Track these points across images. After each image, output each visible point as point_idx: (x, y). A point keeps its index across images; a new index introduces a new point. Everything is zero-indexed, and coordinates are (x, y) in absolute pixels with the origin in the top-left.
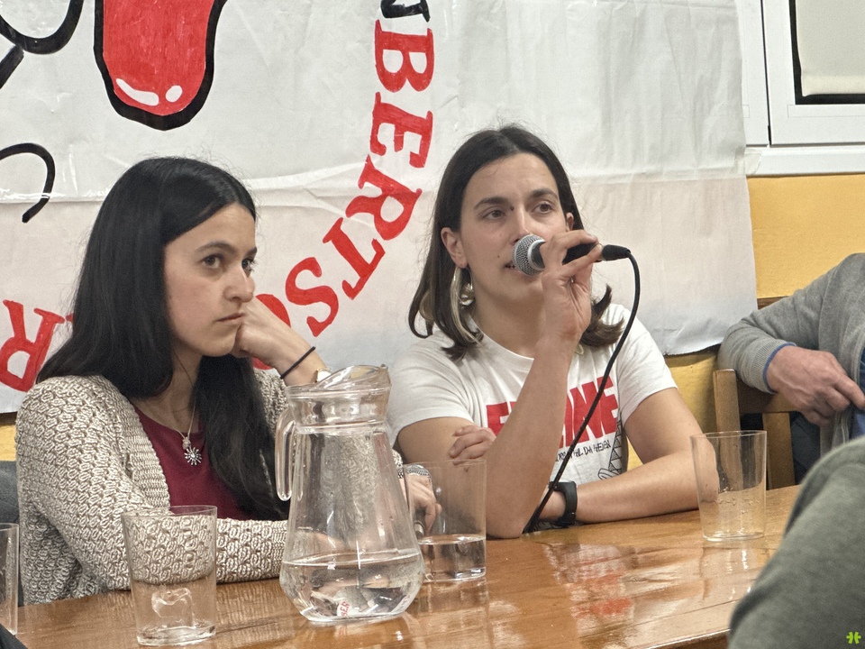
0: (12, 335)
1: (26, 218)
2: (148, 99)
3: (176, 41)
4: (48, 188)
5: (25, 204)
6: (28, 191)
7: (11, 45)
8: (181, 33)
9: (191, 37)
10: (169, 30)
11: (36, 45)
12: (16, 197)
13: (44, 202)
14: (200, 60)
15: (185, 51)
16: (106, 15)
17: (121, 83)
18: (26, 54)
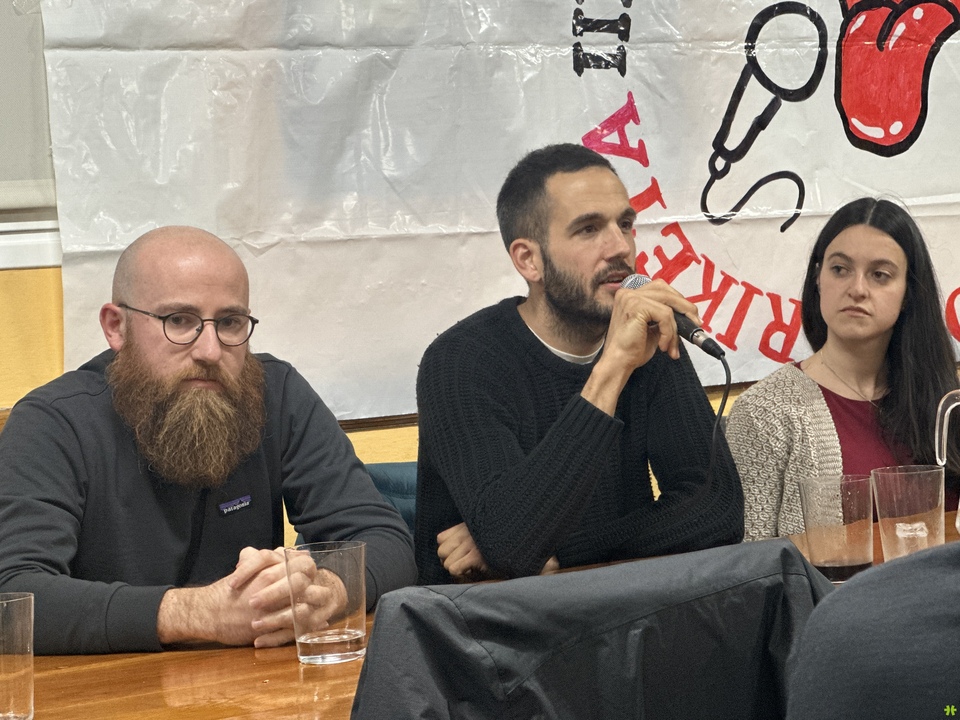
0: (773, 319)
1: (783, 229)
2: (875, 133)
3: (898, 87)
4: (800, 206)
5: (782, 218)
6: (784, 208)
7: (771, 96)
8: (902, 79)
9: (910, 83)
10: (892, 79)
11: (790, 95)
12: (777, 213)
13: (796, 216)
14: (917, 100)
15: (905, 94)
16: (844, 68)
17: (855, 121)
18: (783, 102)
